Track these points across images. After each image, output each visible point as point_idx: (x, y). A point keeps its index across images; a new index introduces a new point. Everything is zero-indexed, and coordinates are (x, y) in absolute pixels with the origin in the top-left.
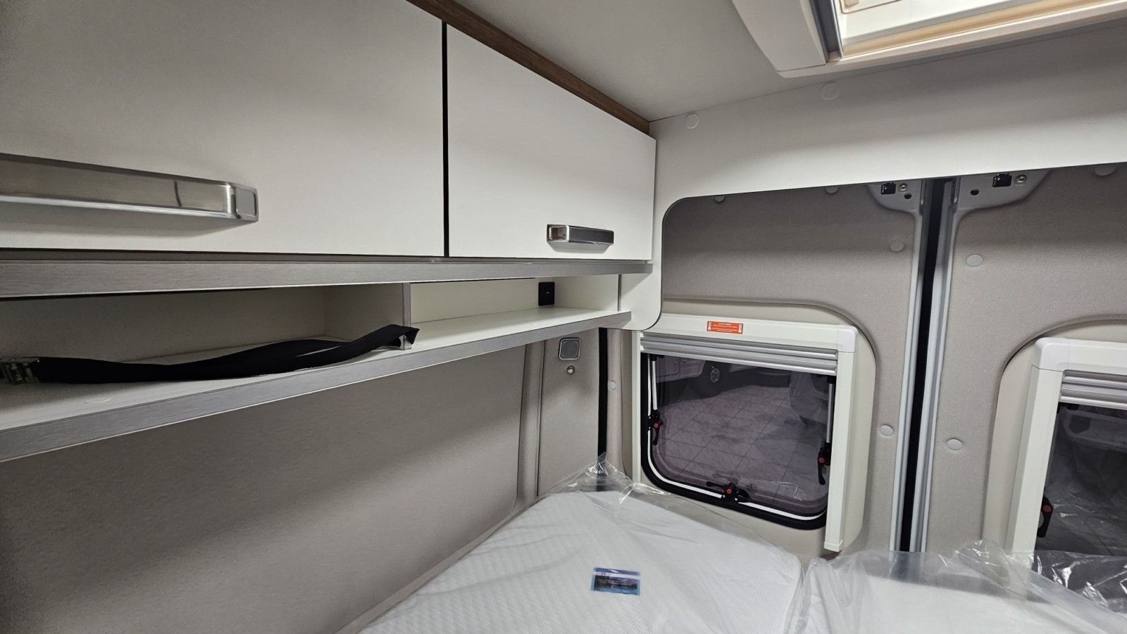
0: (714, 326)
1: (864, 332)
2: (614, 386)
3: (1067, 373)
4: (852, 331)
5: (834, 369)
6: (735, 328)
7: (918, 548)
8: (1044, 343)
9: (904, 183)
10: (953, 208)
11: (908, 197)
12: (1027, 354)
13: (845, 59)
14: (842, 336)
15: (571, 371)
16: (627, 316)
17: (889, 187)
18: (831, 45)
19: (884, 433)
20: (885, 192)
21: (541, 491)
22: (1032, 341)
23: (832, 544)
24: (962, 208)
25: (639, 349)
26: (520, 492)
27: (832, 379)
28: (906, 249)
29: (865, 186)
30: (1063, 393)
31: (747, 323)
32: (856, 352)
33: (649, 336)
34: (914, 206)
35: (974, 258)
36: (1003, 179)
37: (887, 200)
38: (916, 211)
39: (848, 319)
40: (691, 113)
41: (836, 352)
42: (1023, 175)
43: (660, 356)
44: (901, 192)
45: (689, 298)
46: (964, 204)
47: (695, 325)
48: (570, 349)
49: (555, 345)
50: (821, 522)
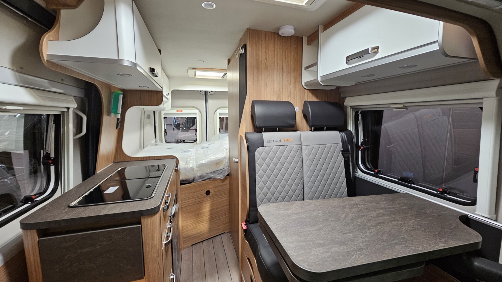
0: (178, 111)
1: (199, 111)
2: (157, 125)
3: (220, 113)
4: (198, 111)
5: (196, 116)
6: (181, 111)
8: (218, 110)
12: (216, 112)
13: (196, 77)
14: (197, 111)
15: (149, 122)
16: (165, 108)
17: (201, 91)
18: (195, 76)
19: (203, 125)
21: (144, 147)
22: (216, 110)
23: (198, 143)
24: (208, 94)
25: (163, 116)
26: (140, 147)
27: (196, 118)
28: (203, 99)
29: (198, 91)
30: (220, 116)
31: (183, 110)
32: (199, 113)
33: (165, 114)
34: (204, 93)
35: (210, 100)
36: (212, 91)
37: (200, 92)
38: (204, 94)
39: (197, 109)
40: (174, 77)
41: (196, 114)
42: (214, 91)
43: (166, 118)
44: (202, 92)
45: (173, 107)
46: (209, 94)
47: (175, 111)
48: (149, 117)
49: (146, 116)
50: (196, 140)
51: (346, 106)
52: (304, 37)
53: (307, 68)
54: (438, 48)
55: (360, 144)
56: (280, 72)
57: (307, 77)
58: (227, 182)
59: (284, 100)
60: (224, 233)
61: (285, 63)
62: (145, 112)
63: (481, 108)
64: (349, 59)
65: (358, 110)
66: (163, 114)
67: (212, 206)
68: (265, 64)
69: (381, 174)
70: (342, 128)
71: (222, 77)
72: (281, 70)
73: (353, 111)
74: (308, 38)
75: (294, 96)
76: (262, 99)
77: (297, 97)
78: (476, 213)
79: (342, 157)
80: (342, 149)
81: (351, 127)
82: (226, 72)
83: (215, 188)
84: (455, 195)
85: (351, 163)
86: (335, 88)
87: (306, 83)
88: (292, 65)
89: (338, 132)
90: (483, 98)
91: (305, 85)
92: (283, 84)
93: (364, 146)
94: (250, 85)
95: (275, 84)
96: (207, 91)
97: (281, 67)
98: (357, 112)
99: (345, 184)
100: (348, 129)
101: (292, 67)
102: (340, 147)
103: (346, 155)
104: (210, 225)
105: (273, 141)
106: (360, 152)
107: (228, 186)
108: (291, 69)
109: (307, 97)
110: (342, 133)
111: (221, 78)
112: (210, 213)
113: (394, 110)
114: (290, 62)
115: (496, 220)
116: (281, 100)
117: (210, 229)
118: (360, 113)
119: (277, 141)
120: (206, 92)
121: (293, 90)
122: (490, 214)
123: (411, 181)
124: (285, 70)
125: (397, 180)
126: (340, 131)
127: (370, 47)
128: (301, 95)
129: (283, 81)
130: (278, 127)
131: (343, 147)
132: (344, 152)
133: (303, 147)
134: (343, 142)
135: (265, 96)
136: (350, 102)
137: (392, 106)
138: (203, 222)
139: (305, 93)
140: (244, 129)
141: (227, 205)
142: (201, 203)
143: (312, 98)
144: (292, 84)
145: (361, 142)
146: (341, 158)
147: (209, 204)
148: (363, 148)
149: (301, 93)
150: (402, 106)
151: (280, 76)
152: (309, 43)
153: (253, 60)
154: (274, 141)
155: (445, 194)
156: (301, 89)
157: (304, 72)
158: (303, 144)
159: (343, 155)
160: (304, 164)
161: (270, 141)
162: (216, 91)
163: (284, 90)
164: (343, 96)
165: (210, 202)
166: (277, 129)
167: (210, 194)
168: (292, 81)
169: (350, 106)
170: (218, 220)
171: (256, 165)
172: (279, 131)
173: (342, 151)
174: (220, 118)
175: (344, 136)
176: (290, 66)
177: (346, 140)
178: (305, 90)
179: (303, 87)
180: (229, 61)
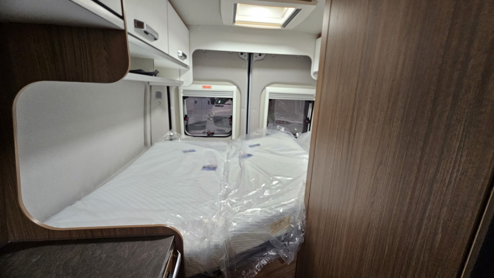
0: (204, 87)
1: (238, 88)
2: (173, 108)
3: (270, 93)
4: (236, 87)
5: (232, 96)
6: (210, 87)
8: (267, 88)
9: (245, 53)
12: (264, 91)
13: (236, 24)
14: (234, 88)
15: (159, 103)
16: (182, 82)
17: (242, 53)
18: (234, 21)
19: (242, 110)
21: (153, 143)
22: (264, 88)
23: (232, 138)
25: (181, 95)
26: (146, 144)
27: (232, 99)
28: (245, 68)
29: (237, 53)
30: (270, 97)
31: (212, 86)
32: (236, 92)
33: (185, 91)
34: (246, 58)
35: (256, 70)
36: (260, 55)
37: (242, 56)
39: (235, 84)
40: (198, 25)
41: (232, 92)
42: (263, 54)
43: (187, 97)
44: (244, 55)
45: (196, 79)
46: (255, 58)
47: (199, 87)
48: (159, 95)
49: (154, 94)
50: (230, 133)
62: (152, 87)
66: (182, 91)
71: (283, 25)
82: (299, 8)
96: (253, 53)
111: (279, 28)
120: (250, 55)
162: (267, 54)
174: (270, 100)
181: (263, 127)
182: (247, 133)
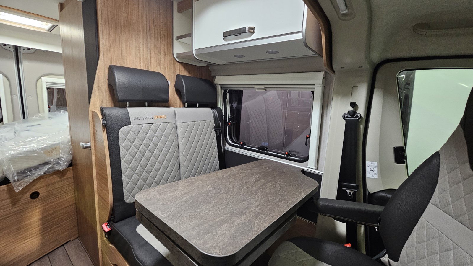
1: (5, 76)
3: (47, 82)
4: (1, 75)
7: (27, 117)
8: (43, 78)
10: (20, 52)
11: (10, 47)
12: (40, 80)
17: (5, 45)
19: (14, 97)
20: (4, 45)
22: (40, 78)
28: (12, 59)
32: (3, 79)
34: (12, 49)
35: (27, 62)
36: (29, 49)
37: (4, 47)
38: (12, 51)
42: (33, 49)
44: (7, 46)
46: (22, 51)
51: (216, 85)
52: (174, 2)
53: (179, 38)
54: (302, 38)
55: (227, 120)
56: (147, 36)
57: (178, 49)
58: (70, 174)
59: (152, 70)
60: (70, 241)
61: (153, 26)
63: (313, 92)
64: (227, 35)
65: (226, 89)
67: (44, 212)
68: (127, 21)
69: (245, 145)
70: (213, 106)
71: (48, 30)
72: (148, 34)
73: (222, 90)
74: (179, 4)
75: (165, 68)
76: (124, 65)
77: (168, 68)
78: (308, 166)
79: (215, 132)
80: (214, 126)
81: (220, 105)
82: (56, 24)
83: (48, 185)
84: (295, 156)
85: (221, 138)
86: (205, 65)
87: (178, 54)
88: (161, 30)
89: (210, 109)
90: (314, 85)
91: (176, 57)
92: (151, 51)
93: (230, 122)
94: (105, 44)
95: (141, 50)
96: (19, 47)
97: (148, 30)
98: (225, 91)
99: (217, 158)
100: (218, 106)
101: (161, 33)
102: (212, 123)
103: (218, 131)
104: (43, 238)
105: (142, 118)
106: (228, 127)
107: (72, 179)
108: (160, 36)
109: (179, 71)
110: (214, 110)
111: (46, 32)
112: (40, 222)
113: (257, 90)
114: (159, 26)
115: (317, 170)
116: (150, 70)
117: (43, 244)
118: (228, 92)
119: (148, 118)
120: (16, 48)
121: (163, 60)
122: (315, 166)
123: (267, 149)
124: (153, 35)
125: (257, 149)
126: (212, 108)
127: (247, 25)
128: (173, 68)
129: (151, 47)
130: (146, 101)
131: (215, 124)
132: (216, 128)
133: (179, 125)
134: (215, 119)
135: (128, 62)
136: (220, 81)
137: (255, 87)
138: (29, 237)
139: (177, 66)
140: (99, 102)
141: (72, 205)
142: (22, 212)
143: (184, 73)
144: (162, 53)
145: (228, 118)
146: (213, 134)
147: (38, 210)
148: (231, 124)
149: (173, 65)
150: (263, 87)
151: (147, 40)
152: (180, 11)
153: (108, 10)
154: (144, 118)
155: (289, 156)
156: (173, 61)
157: (175, 42)
158: (178, 121)
159: (215, 131)
160: (179, 142)
161: (139, 119)
162: (37, 50)
163: (152, 59)
164: (213, 74)
165: (40, 208)
166: (146, 103)
167: (39, 197)
168: (161, 49)
169: (220, 85)
170: (58, 227)
171: (121, 148)
172: (149, 106)
173: (215, 127)
174: (48, 88)
175: (216, 113)
176: (159, 31)
177: (218, 117)
178: (177, 62)
179: (174, 59)
180: (62, 6)
181: (44, 111)
182: (24, 117)
